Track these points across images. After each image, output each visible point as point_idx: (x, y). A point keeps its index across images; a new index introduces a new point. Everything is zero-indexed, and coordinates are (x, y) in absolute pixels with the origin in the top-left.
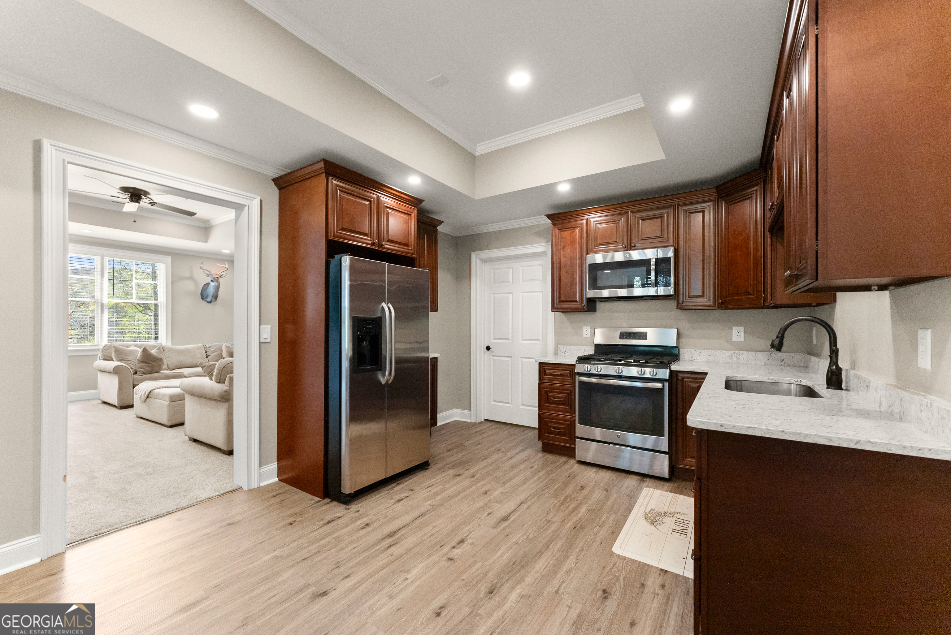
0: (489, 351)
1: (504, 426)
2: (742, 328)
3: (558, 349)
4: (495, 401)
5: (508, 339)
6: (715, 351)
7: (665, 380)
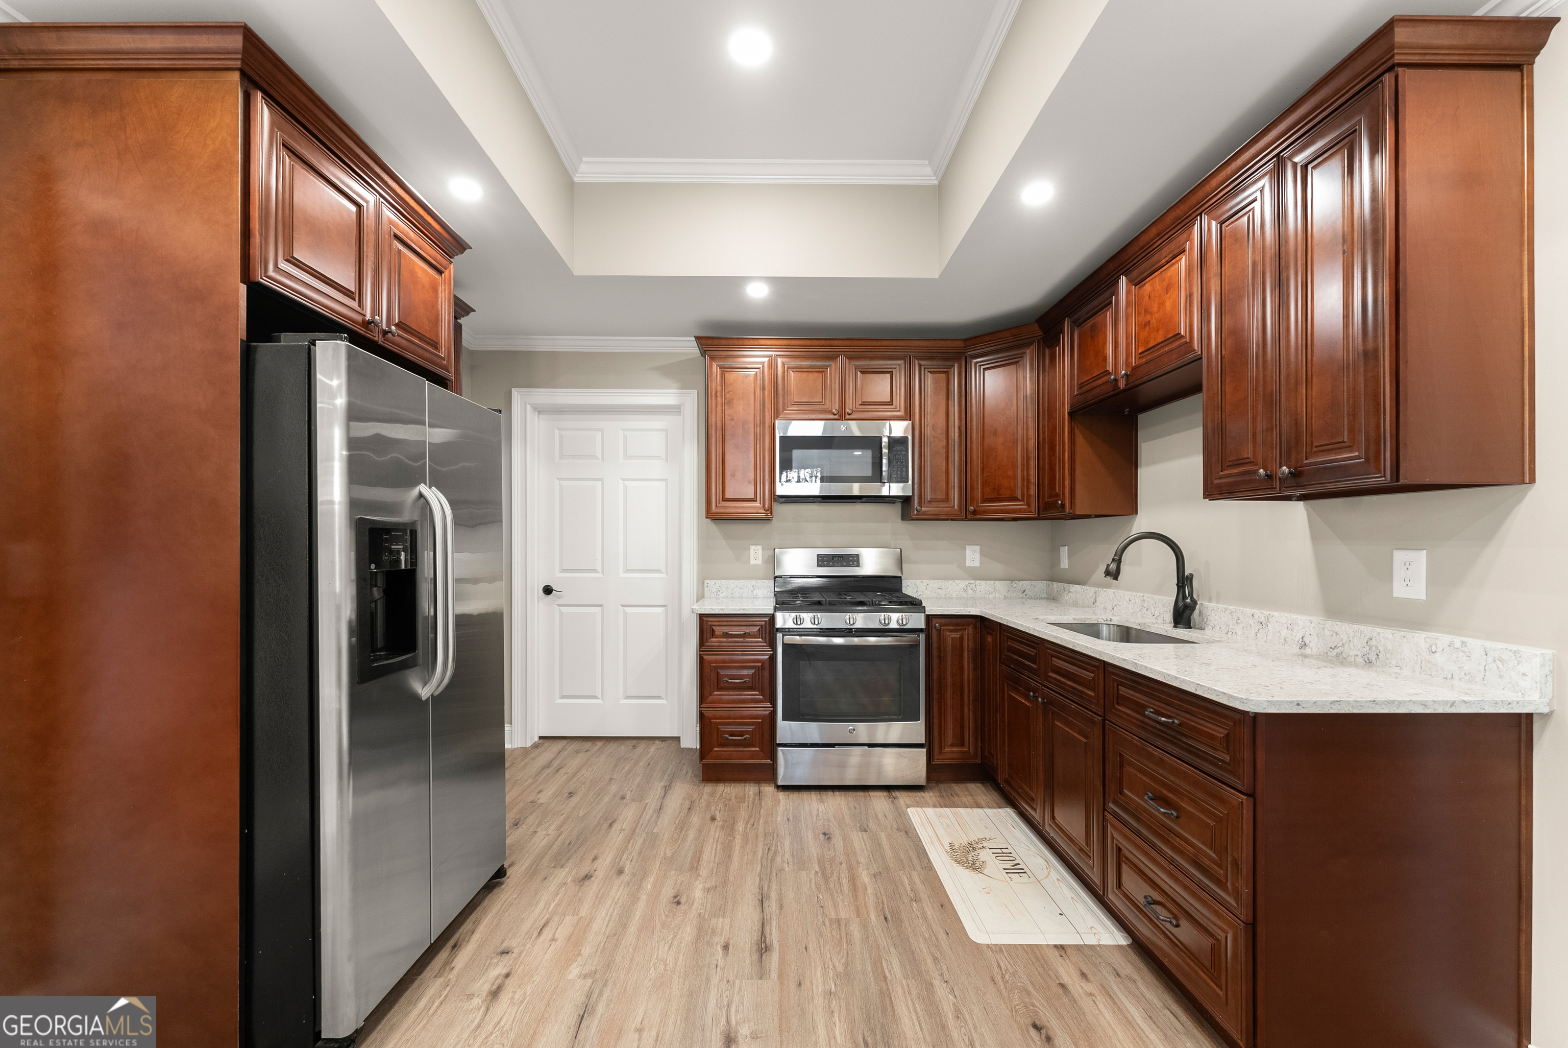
0: (550, 596)
1: (588, 745)
2: (977, 548)
3: (705, 586)
4: (563, 697)
5: (595, 571)
6: (946, 582)
7: (921, 630)
